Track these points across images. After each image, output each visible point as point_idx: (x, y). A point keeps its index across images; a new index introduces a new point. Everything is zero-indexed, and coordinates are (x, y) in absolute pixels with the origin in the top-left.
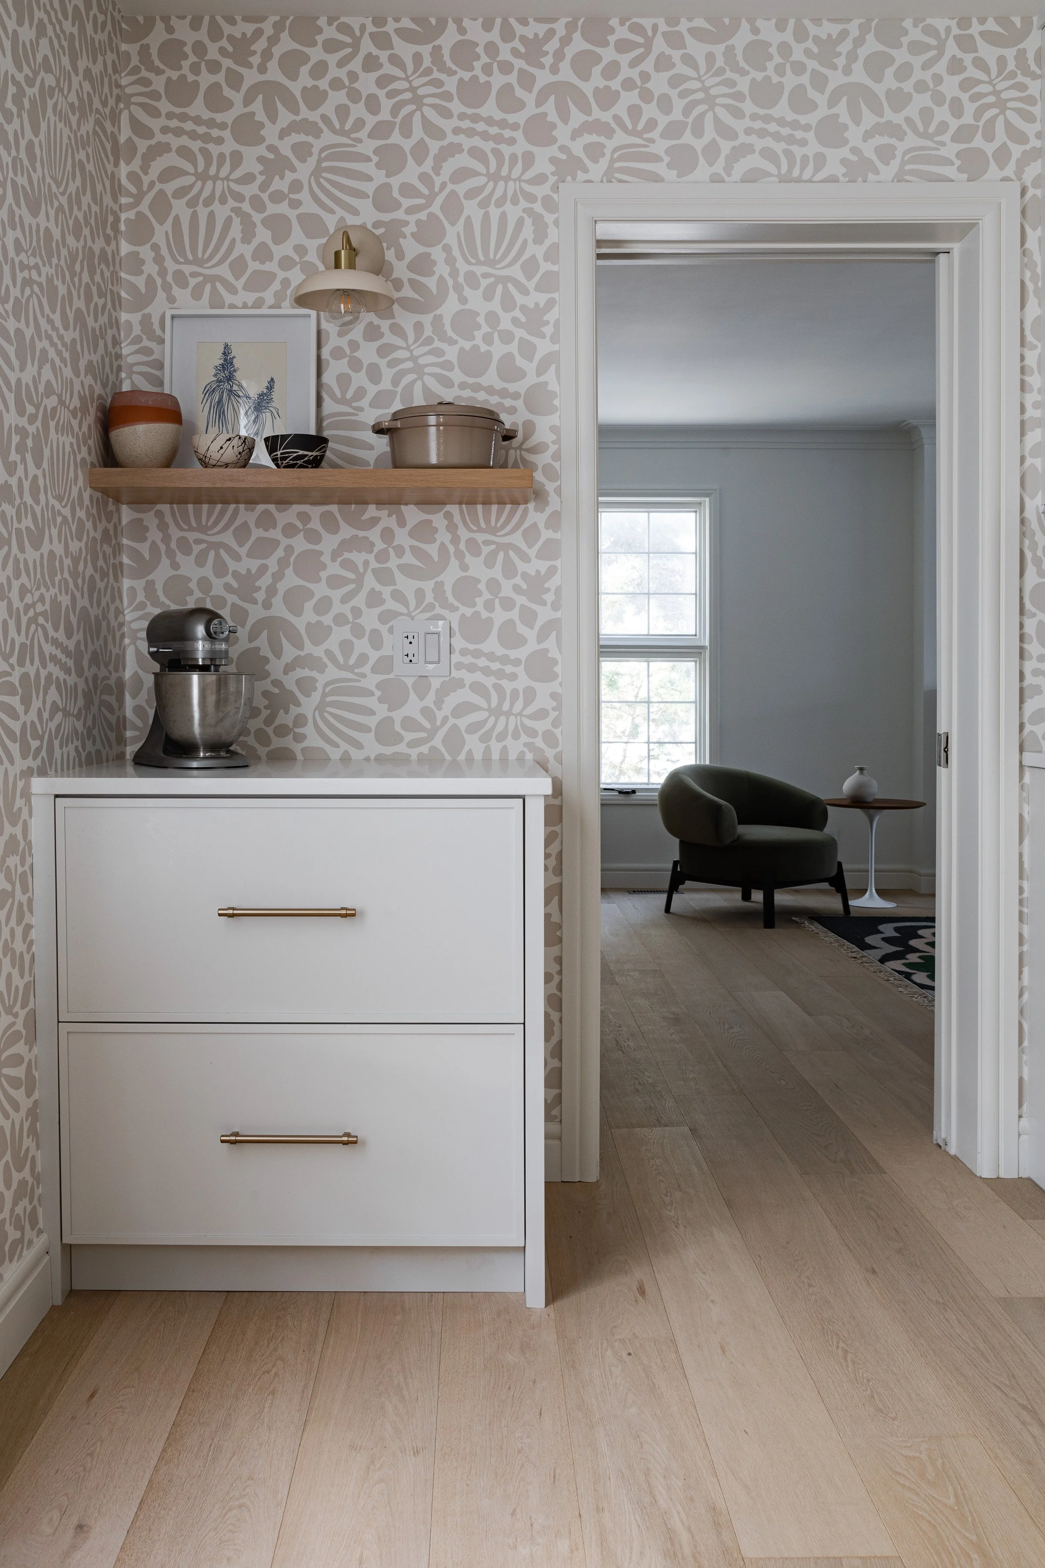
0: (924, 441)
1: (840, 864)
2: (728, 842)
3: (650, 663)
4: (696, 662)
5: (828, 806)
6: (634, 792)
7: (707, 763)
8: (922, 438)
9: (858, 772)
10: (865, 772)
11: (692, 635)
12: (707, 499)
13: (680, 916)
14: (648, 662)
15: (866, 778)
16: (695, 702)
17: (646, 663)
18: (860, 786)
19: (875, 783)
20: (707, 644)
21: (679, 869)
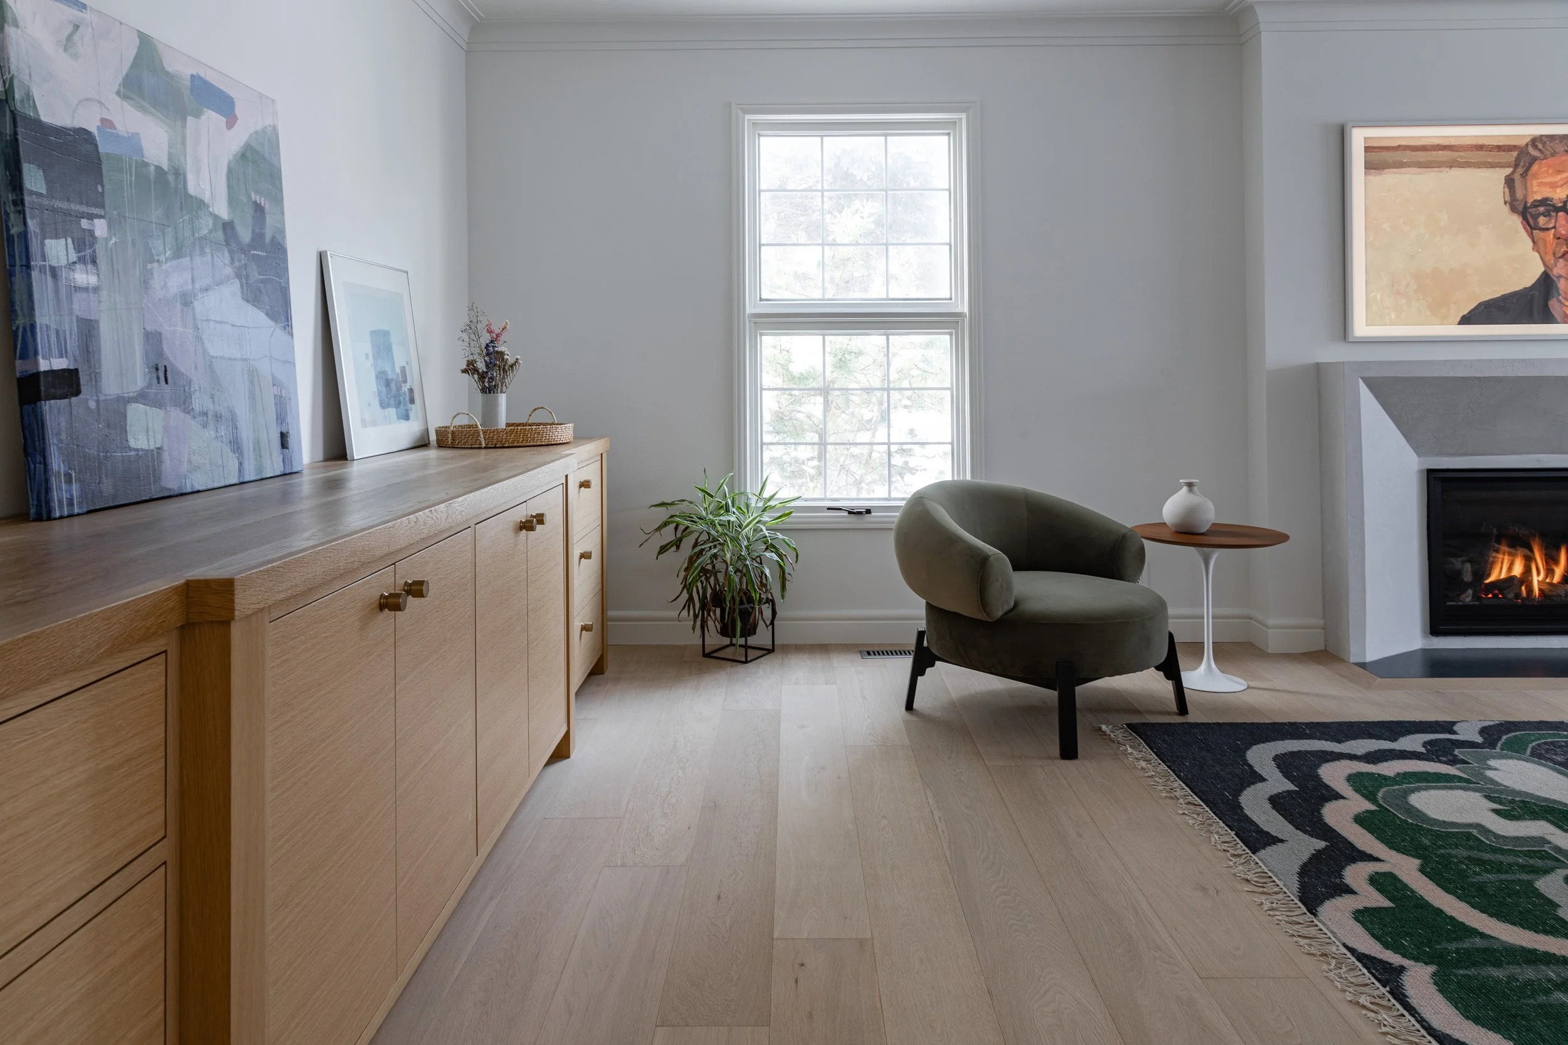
0: (1262, 26)
1: (1171, 636)
2: (1000, 613)
3: (890, 337)
4: (951, 334)
5: (1145, 542)
6: (868, 511)
7: (968, 477)
8: (1259, 23)
9: (1185, 489)
10: (1195, 489)
11: (946, 299)
12: (963, 116)
13: (927, 719)
14: (887, 336)
15: (1196, 499)
16: (951, 389)
17: (885, 337)
18: (1191, 512)
19: (1211, 506)
20: (966, 310)
21: (925, 644)
